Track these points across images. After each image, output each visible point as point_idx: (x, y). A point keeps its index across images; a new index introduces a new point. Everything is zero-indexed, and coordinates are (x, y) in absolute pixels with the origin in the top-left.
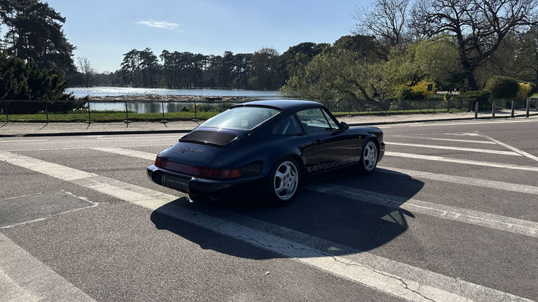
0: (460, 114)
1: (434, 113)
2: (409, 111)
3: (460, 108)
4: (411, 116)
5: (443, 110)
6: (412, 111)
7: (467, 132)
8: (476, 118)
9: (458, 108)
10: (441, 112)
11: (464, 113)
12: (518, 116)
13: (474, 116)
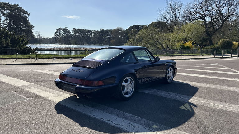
0: (207, 56)
1: (195, 55)
2: (184, 54)
3: (207, 53)
4: (185, 56)
5: (199, 54)
6: (185, 54)
7: (212, 63)
8: (215, 58)
9: (206, 53)
10: (198, 55)
11: (209, 56)
12: (233, 57)
13: (214, 57)
